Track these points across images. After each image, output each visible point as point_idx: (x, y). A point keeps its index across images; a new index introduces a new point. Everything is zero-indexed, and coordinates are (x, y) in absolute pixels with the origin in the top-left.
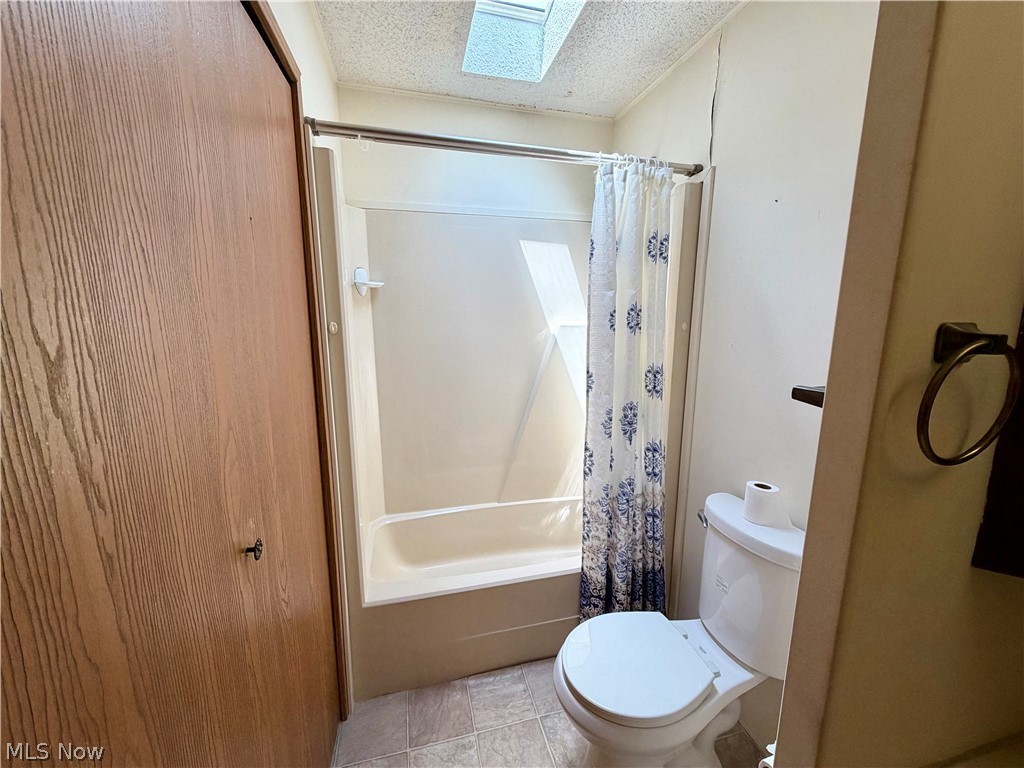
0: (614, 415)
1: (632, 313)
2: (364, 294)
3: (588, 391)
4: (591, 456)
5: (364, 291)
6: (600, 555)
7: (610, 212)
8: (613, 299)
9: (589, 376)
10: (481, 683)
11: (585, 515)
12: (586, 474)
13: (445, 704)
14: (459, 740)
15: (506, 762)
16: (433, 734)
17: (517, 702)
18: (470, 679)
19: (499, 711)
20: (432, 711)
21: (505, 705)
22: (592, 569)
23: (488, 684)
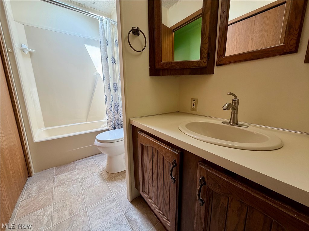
0: (111, 85)
1: (113, 59)
2: (27, 53)
3: (104, 80)
4: (106, 97)
5: (27, 52)
6: (111, 122)
7: (103, 31)
8: (107, 54)
9: (104, 76)
10: (80, 161)
11: (107, 113)
12: (106, 102)
13: (68, 167)
14: (72, 171)
15: (86, 171)
16: (63, 172)
17: (91, 162)
18: (76, 161)
19: (85, 165)
20: (63, 169)
21: (87, 163)
22: (110, 127)
23: (82, 161)
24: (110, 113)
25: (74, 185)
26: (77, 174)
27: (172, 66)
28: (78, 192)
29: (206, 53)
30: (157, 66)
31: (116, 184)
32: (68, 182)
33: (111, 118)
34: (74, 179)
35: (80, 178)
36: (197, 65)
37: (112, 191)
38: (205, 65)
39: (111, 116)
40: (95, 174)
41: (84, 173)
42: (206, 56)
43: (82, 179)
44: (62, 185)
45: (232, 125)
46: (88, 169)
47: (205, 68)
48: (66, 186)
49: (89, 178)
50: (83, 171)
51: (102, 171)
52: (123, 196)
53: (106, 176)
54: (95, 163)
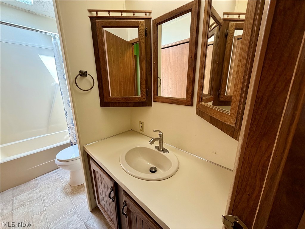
3: (62, 96)
4: (66, 112)
6: (74, 136)
7: (57, 49)
8: (63, 71)
9: (61, 92)
10: (42, 177)
11: (68, 128)
12: (66, 117)
13: (28, 185)
14: (33, 190)
15: (48, 188)
16: (23, 192)
17: (54, 177)
18: (38, 178)
19: (48, 180)
20: (23, 188)
21: (49, 179)
22: (72, 140)
23: (44, 177)
24: (71, 128)
25: (36, 204)
26: (39, 192)
27: (119, 100)
28: (41, 210)
29: (144, 91)
30: (106, 100)
31: (79, 197)
32: (29, 201)
33: (73, 132)
34: (35, 198)
35: (42, 195)
36: (138, 100)
37: (75, 204)
38: (145, 100)
39: (72, 130)
40: (58, 189)
41: (46, 190)
42: (144, 94)
43: (45, 196)
44: (22, 206)
45: (159, 151)
46: (51, 184)
47: (145, 102)
48: (27, 206)
49: (52, 194)
50: (46, 188)
51: (65, 185)
52: (85, 207)
53: (69, 189)
54: (58, 177)
